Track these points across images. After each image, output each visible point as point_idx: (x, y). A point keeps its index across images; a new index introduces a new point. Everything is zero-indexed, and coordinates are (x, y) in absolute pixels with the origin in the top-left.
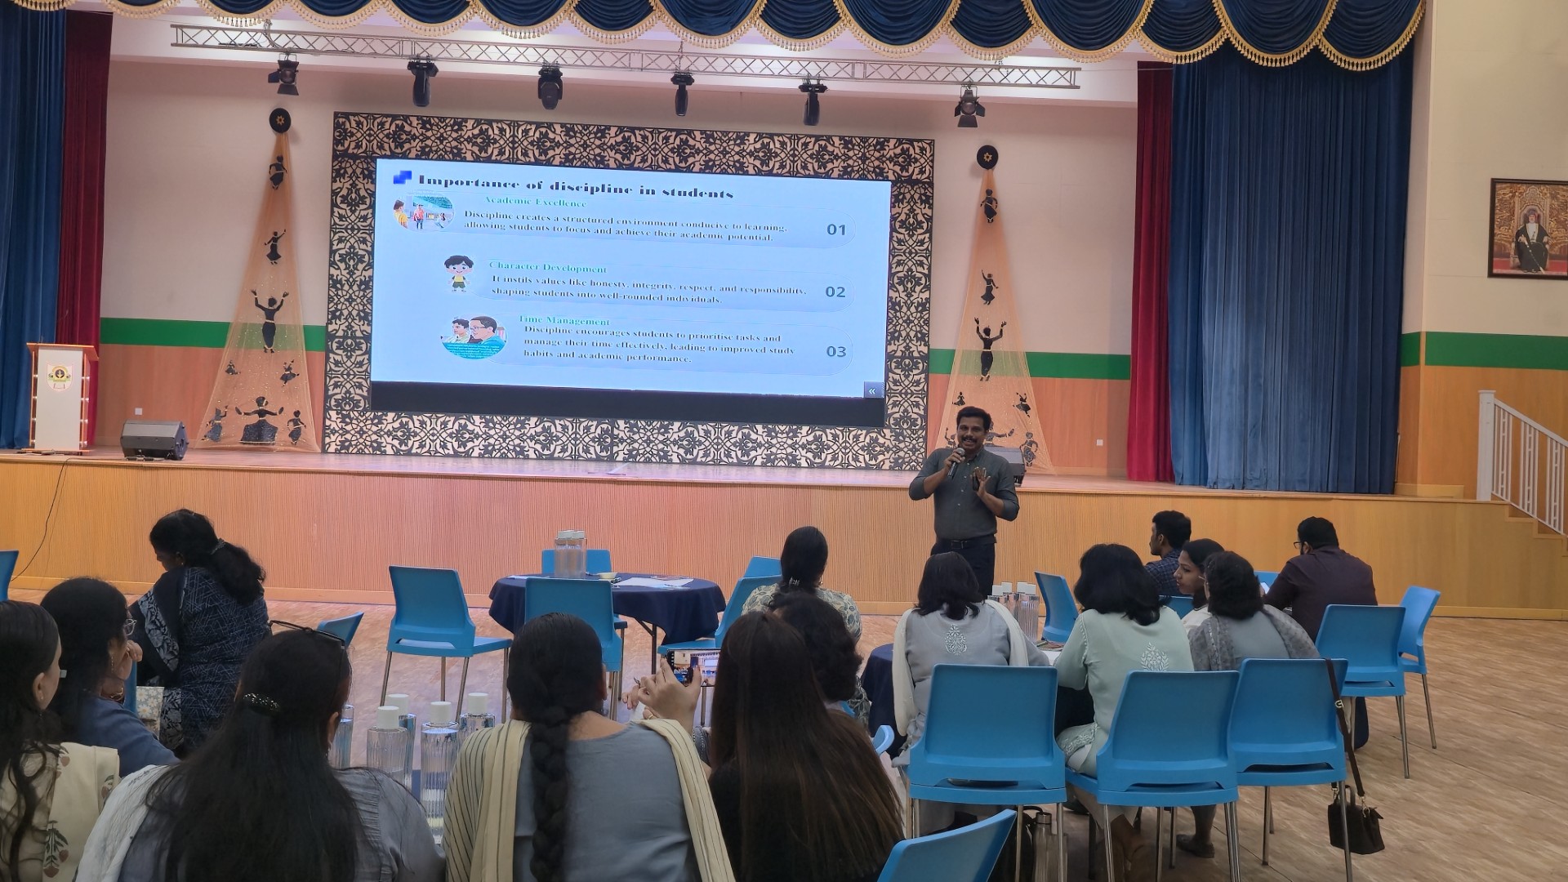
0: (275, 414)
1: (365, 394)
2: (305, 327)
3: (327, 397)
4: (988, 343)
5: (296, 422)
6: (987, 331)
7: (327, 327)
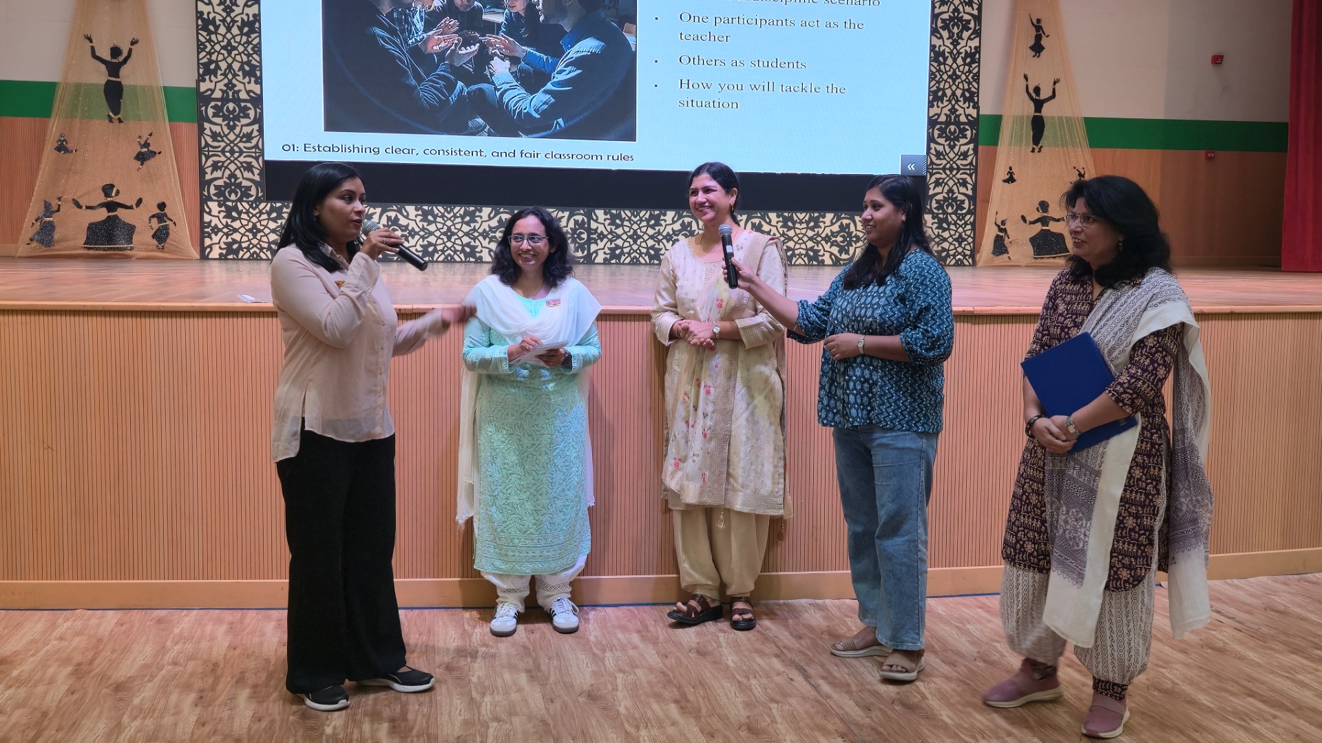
0: (130, 207)
1: (257, 178)
2: (164, 87)
3: (204, 183)
4: (1039, 105)
5: (161, 217)
6: (1037, 90)
7: (198, 85)
